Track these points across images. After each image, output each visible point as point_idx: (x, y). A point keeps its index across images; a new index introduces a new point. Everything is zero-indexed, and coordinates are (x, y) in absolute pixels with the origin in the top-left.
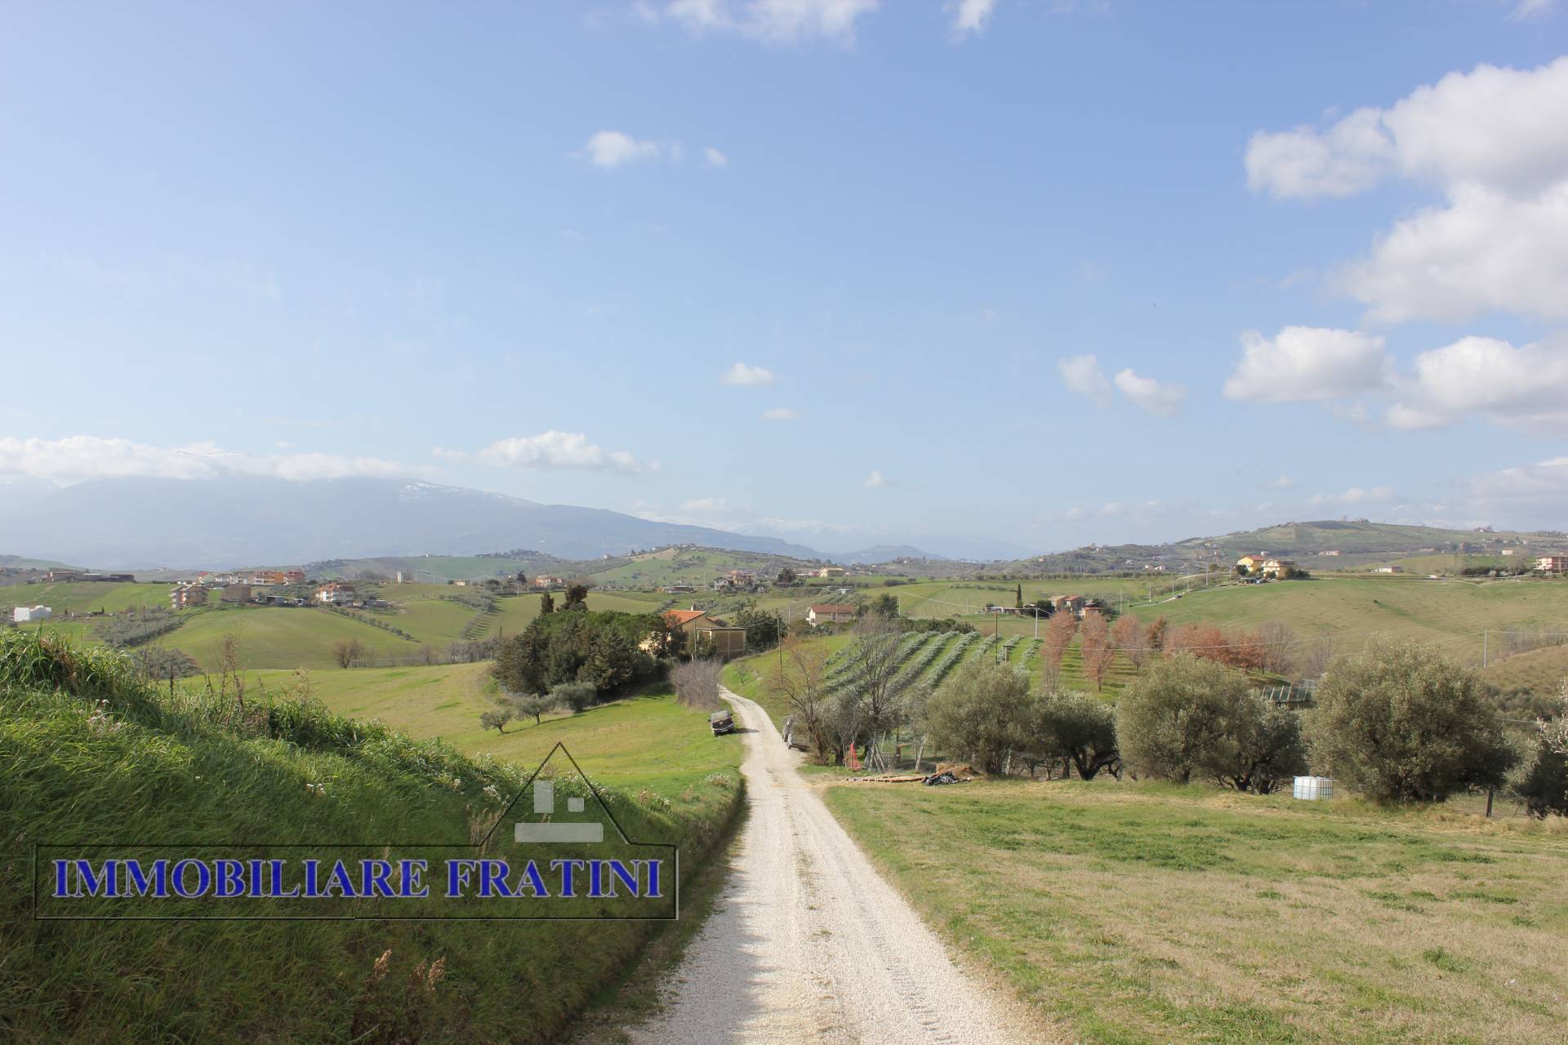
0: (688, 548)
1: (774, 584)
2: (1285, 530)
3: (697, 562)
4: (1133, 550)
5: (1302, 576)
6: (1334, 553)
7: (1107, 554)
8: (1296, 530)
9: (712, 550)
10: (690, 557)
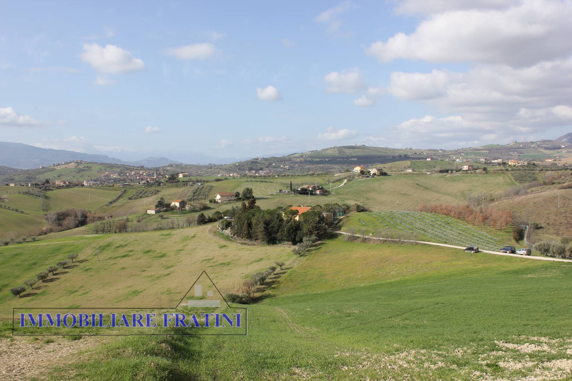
0: (81, 163)
1: (167, 182)
2: (334, 150)
3: (87, 169)
4: (274, 159)
5: (385, 174)
6: (355, 159)
7: (264, 161)
8: (338, 150)
9: (93, 163)
10: (83, 166)
